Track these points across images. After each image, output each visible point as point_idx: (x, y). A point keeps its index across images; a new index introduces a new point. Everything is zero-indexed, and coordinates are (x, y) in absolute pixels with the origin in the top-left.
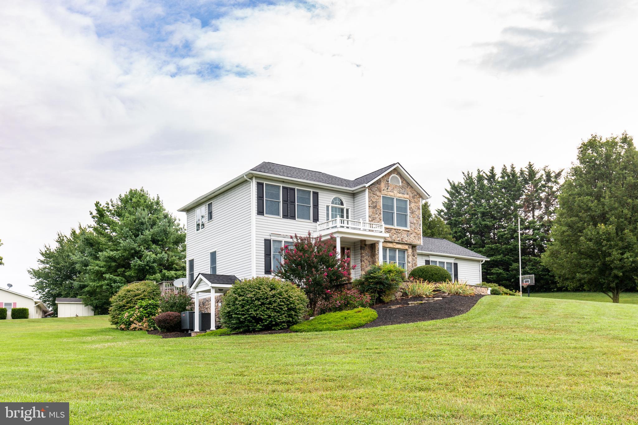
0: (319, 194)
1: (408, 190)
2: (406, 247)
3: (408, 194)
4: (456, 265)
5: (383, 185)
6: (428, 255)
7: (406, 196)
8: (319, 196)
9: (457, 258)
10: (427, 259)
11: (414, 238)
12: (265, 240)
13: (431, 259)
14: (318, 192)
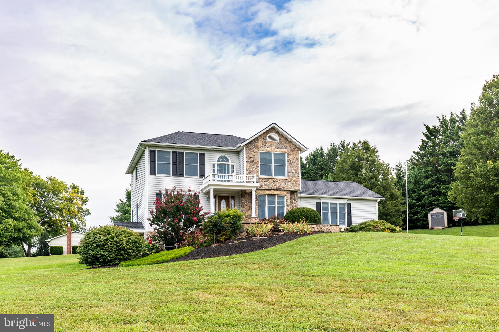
0: (206, 154)
1: (287, 145)
2: (285, 193)
3: (286, 148)
4: (349, 205)
5: (260, 143)
6: (319, 198)
7: (284, 150)
8: (206, 156)
9: (349, 199)
10: (318, 201)
11: (291, 185)
12: (157, 194)
13: (322, 201)
14: (205, 153)
